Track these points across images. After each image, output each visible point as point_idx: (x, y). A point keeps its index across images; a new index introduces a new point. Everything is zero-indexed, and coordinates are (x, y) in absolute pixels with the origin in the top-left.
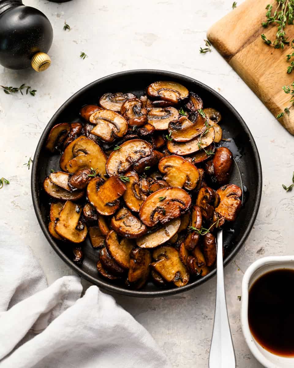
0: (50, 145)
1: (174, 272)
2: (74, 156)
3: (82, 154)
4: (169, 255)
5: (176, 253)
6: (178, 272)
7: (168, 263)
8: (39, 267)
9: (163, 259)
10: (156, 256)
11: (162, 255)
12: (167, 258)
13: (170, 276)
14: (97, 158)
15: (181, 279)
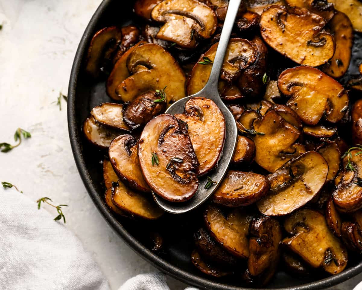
0: (91, 66)
1: (321, 250)
2: (131, 73)
3: (143, 70)
4: (311, 224)
5: (321, 218)
6: (328, 250)
7: (311, 237)
8: (96, 265)
9: (302, 231)
10: (289, 227)
11: (298, 224)
12: (309, 229)
13: (316, 259)
14: (169, 75)
15: (334, 261)
